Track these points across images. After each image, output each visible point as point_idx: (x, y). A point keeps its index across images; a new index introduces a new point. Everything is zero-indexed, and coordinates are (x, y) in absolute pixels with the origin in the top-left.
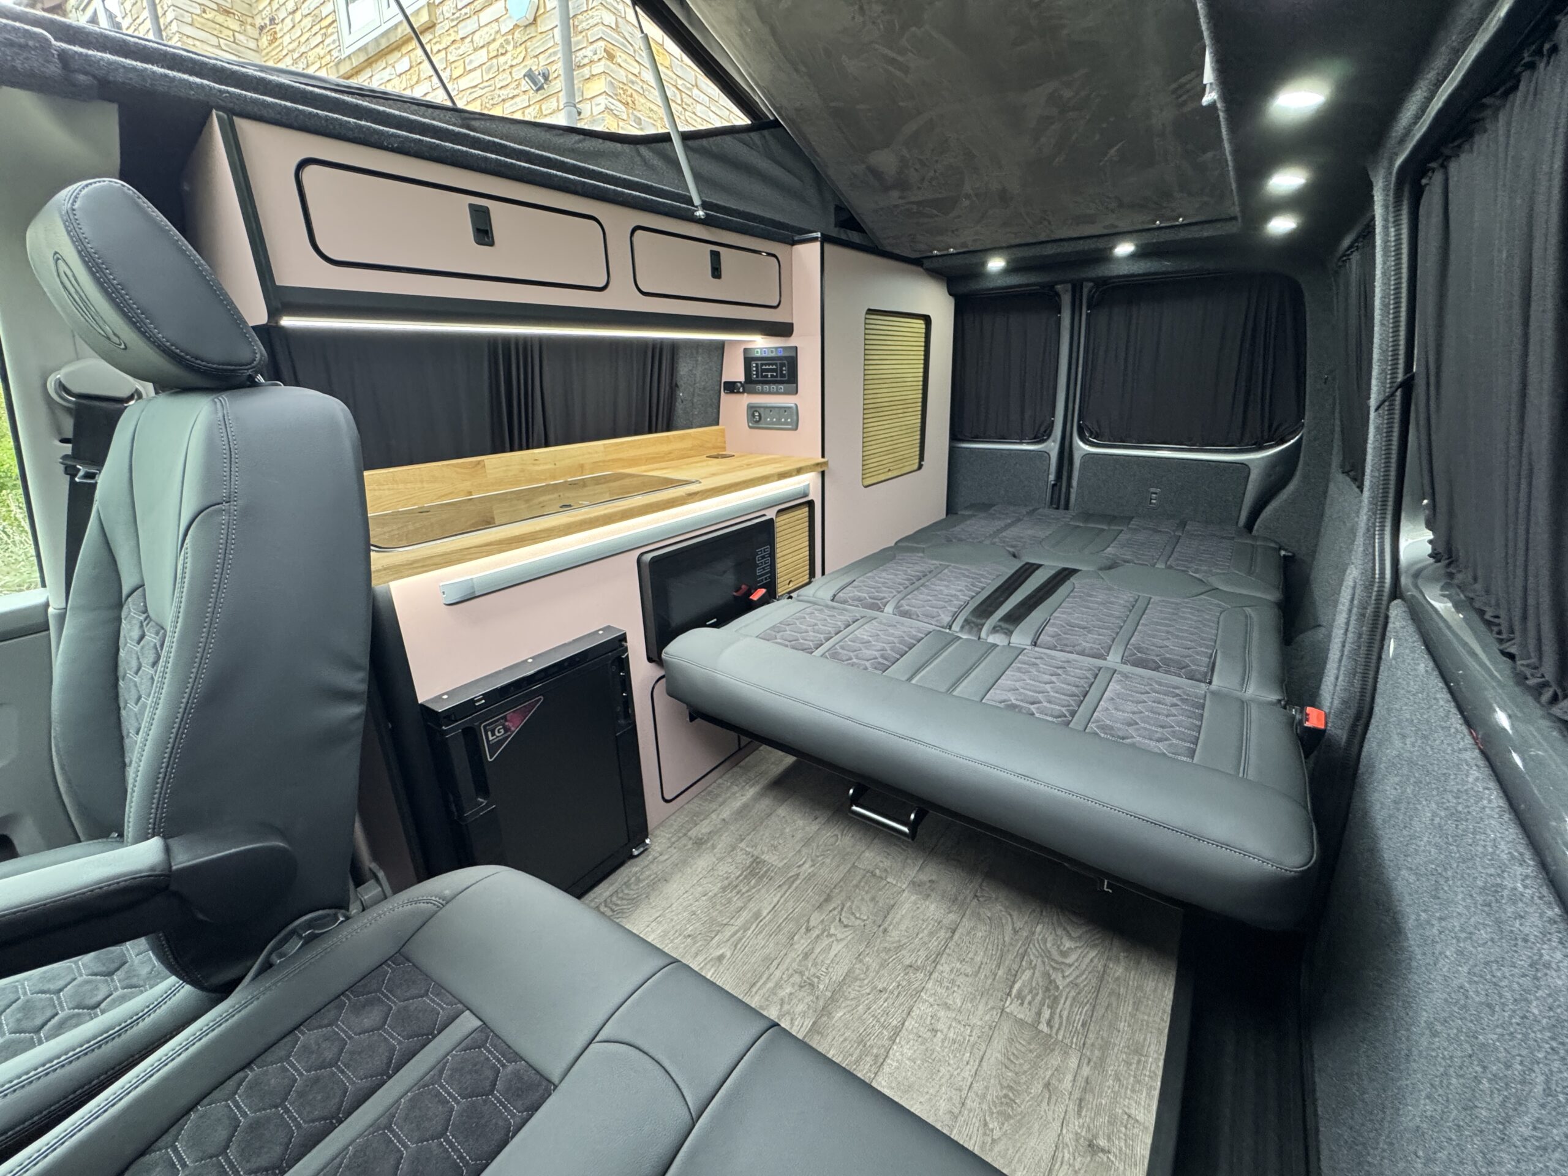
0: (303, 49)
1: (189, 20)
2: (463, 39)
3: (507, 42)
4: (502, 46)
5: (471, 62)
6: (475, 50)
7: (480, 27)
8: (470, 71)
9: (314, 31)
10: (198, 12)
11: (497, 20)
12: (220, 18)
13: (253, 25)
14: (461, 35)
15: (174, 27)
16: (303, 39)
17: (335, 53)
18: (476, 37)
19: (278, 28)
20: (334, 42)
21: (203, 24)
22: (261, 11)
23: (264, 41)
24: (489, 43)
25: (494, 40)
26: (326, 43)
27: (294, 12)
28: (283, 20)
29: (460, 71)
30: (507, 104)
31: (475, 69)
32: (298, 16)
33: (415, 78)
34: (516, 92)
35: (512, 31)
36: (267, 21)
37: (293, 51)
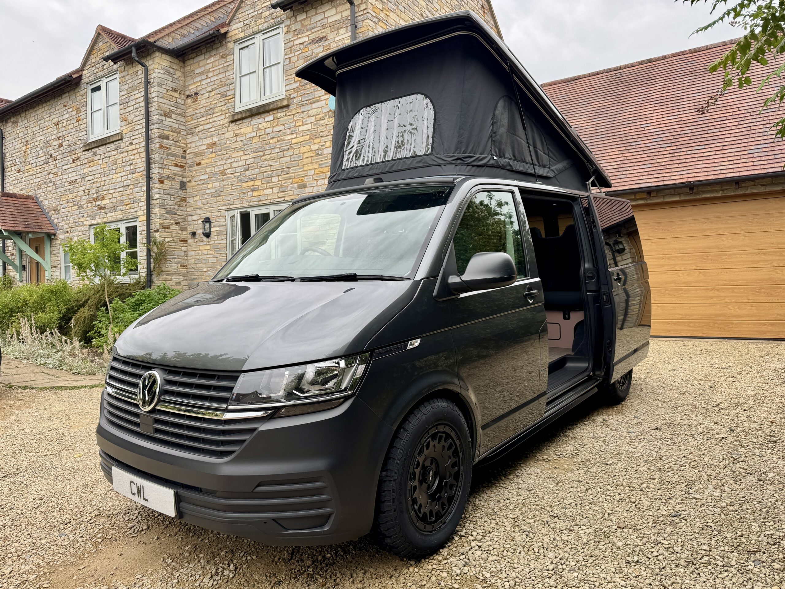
0: (213, 106)
1: (161, 96)
2: (303, 112)
3: (326, 116)
4: (323, 117)
5: (306, 121)
6: (309, 117)
7: (312, 109)
8: (305, 124)
9: (220, 100)
10: (165, 92)
11: (321, 107)
12: (173, 94)
13: (184, 94)
14: (302, 110)
15: (156, 99)
16: (213, 102)
17: (231, 110)
18: (309, 112)
19: (199, 97)
20: (232, 106)
21: (166, 97)
22: (190, 89)
23: (189, 101)
24: (316, 115)
25: (319, 114)
26: (226, 106)
27: (210, 92)
28: (203, 94)
29: (300, 123)
30: (322, 138)
31: (308, 124)
32: (213, 93)
33: (275, 124)
34: (328, 134)
35: (328, 112)
36: (193, 94)
37: (206, 106)
